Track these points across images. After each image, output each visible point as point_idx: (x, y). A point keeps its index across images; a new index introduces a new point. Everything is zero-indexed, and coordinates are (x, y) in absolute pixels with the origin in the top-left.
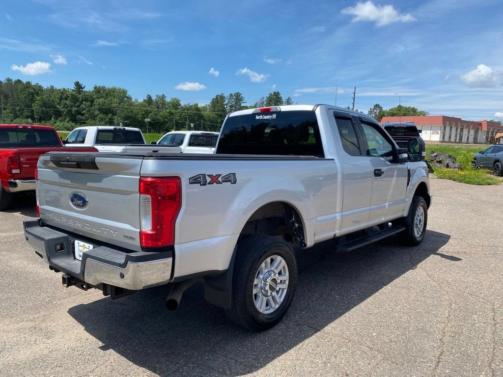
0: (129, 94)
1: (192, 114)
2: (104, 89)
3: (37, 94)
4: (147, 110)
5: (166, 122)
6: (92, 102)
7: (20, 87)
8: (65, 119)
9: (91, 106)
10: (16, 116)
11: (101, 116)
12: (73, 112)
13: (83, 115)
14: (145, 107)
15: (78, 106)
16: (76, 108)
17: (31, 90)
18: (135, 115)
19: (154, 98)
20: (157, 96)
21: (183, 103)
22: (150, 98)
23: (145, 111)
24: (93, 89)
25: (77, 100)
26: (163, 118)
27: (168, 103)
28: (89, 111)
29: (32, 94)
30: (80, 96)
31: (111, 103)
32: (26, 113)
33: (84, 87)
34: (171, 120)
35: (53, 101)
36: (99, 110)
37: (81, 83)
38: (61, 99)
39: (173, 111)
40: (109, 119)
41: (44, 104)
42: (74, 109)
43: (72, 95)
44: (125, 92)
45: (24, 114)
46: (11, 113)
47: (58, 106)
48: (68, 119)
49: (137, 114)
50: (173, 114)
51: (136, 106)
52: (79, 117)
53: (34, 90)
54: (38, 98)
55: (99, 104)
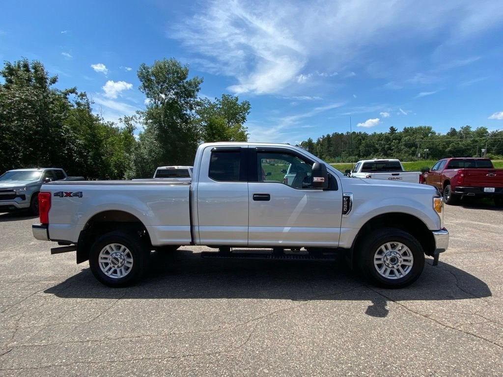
0: (433, 130)
1: (500, 139)
2: (411, 129)
3: (364, 139)
4: (450, 141)
5: (469, 149)
6: (400, 140)
7: (353, 136)
8: (380, 154)
9: (399, 143)
10: (350, 155)
11: (406, 149)
12: (385, 149)
13: (392, 150)
14: (447, 138)
15: (390, 144)
16: (388, 146)
17: (360, 137)
18: (436, 146)
19: (458, 130)
20: (462, 128)
21: (490, 131)
22: (454, 130)
23: (446, 142)
24: (403, 130)
25: (390, 140)
26: (465, 146)
27: (474, 132)
28: (397, 147)
29: (361, 140)
30: (391, 137)
31: (415, 139)
32: (355, 152)
33: (397, 130)
34: (474, 147)
35: (373, 143)
36: (406, 145)
37: (394, 127)
38: (379, 140)
39: (477, 139)
40: (413, 151)
41: (367, 146)
42: (387, 146)
43: (386, 137)
44: (429, 129)
45: (354, 153)
46: (347, 153)
47: (377, 146)
48: (382, 154)
49: (439, 145)
50: (477, 141)
51: (439, 138)
52: (389, 151)
53: (362, 137)
54: (363, 142)
55: (405, 141)
